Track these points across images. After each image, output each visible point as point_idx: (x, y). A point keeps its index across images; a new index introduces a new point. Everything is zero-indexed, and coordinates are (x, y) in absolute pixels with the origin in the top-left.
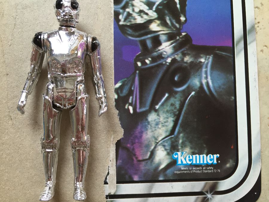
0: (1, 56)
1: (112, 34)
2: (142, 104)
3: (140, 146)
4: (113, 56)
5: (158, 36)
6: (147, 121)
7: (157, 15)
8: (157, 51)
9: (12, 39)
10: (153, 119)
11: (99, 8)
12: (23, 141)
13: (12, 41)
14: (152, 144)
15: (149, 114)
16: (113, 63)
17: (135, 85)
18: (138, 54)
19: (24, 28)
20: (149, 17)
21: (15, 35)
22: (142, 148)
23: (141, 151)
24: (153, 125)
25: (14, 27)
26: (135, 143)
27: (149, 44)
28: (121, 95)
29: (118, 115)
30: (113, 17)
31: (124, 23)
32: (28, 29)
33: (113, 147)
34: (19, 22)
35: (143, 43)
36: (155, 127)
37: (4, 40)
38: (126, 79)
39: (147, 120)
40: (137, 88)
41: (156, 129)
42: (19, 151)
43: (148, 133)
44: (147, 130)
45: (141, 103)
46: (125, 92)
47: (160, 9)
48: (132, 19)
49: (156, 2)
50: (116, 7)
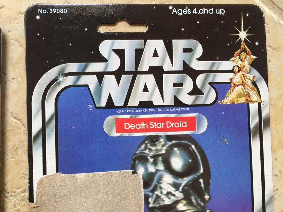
20: (176, 198)
31: (154, 206)
47: (186, 189)
48: (160, 201)
49: (182, 183)
50: (145, 191)
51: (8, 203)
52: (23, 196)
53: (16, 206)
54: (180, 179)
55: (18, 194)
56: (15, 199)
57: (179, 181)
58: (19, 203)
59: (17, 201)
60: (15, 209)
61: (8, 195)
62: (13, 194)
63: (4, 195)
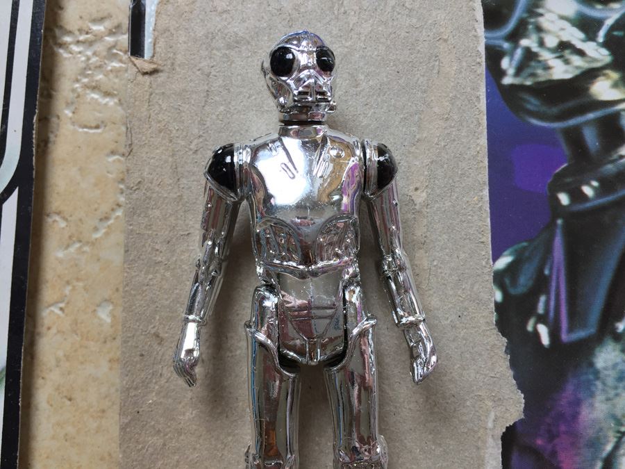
0: (171, 181)
1: (480, 112)
2: (576, 317)
3: (573, 444)
4: (487, 177)
5: (617, 115)
6: (591, 370)
7: (609, 55)
8: (615, 160)
9: (201, 133)
10: (610, 364)
11: (441, 41)
12: (235, 426)
13: (201, 140)
14: (606, 437)
15: (598, 349)
16: (487, 198)
17: (553, 262)
18: (560, 169)
19: (233, 103)
20: (587, 62)
21: (208, 124)
22: (579, 448)
23: (577, 459)
24: (610, 382)
25: (206, 101)
26: (558, 436)
27: (591, 138)
28: (512, 291)
29: (505, 351)
30: (484, 64)
31: (517, 81)
32: (244, 105)
33: (493, 447)
34: (219, 86)
35: (574, 137)
36: (616, 388)
37: (177, 137)
38: (525, 244)
39: (591, 365)
40: (559, 271)
41: (619, 391)
42: (226, 453)
43: (597, 405)
44: (592, 395)
45: (572, 315)
46: (525, 281)
47: (618, 38)
48: (538, 67)
49: (607, 18)
50: (490, 35)
51: (66, 63)
52: (113, 44)
53: (90, 72)
54: (599, 7)
55: (98, 38)
56: (89, 53)
57: (596, 12)
58: (99, 64)
59: (94, 59)
60: (85, 80)
61: (67, 39)
62: (82, 38)
63: (54, 37)
